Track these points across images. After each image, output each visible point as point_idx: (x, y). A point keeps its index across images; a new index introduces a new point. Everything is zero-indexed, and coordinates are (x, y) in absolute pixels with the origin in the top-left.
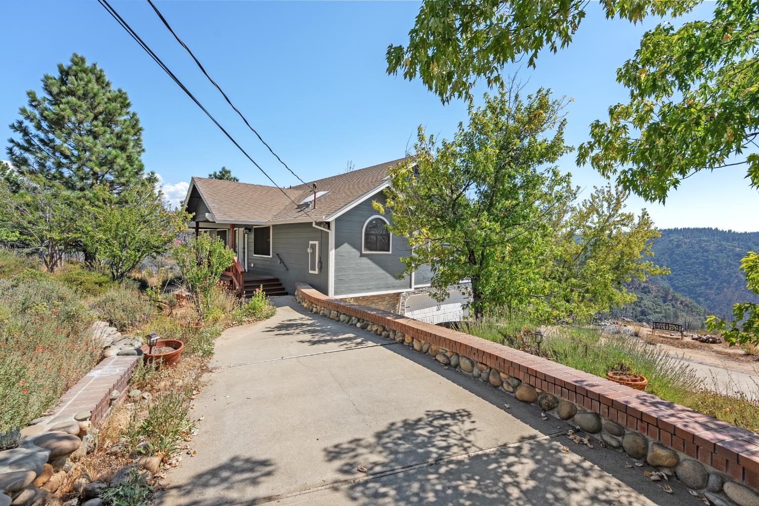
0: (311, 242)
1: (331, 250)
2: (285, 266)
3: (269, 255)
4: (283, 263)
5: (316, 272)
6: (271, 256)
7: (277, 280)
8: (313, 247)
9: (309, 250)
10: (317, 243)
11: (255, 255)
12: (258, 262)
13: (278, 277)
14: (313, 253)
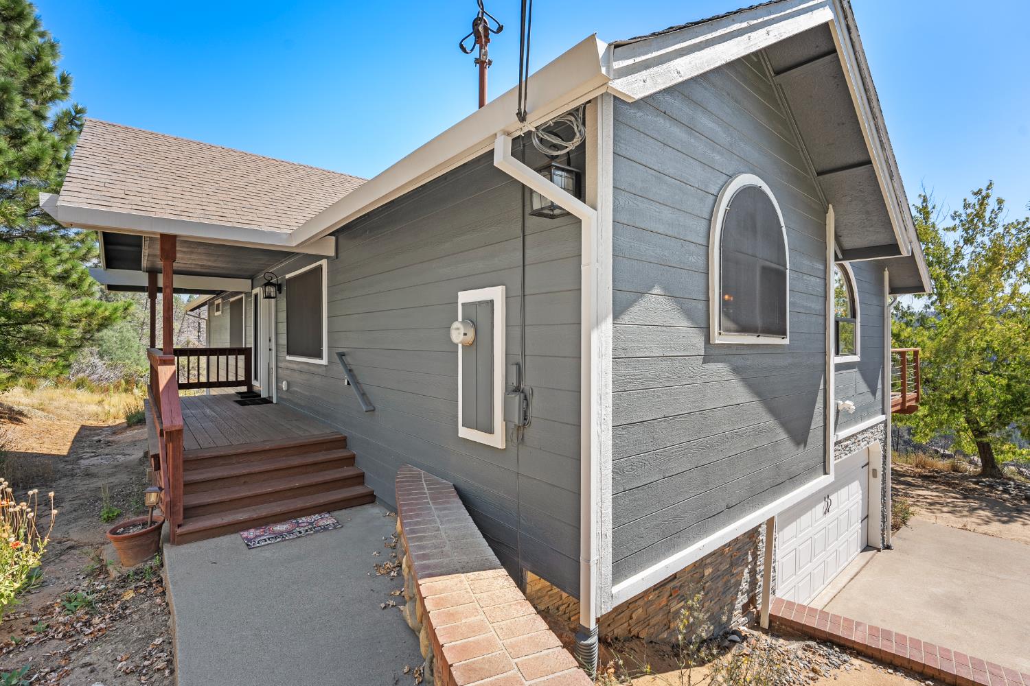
0: (465, 297)
1: (597, 324)
2: (363, 395)
3: (320, 356)
4: (357, 383)
5: (497, 440)
6: (324, 362)
7: (342, 442)
8: (479, 316)
9: (459, 334)
10: (496, 294)
11: (288, 358)
12: (297, 377)
13: (346, 431)
14: (480, 346)
